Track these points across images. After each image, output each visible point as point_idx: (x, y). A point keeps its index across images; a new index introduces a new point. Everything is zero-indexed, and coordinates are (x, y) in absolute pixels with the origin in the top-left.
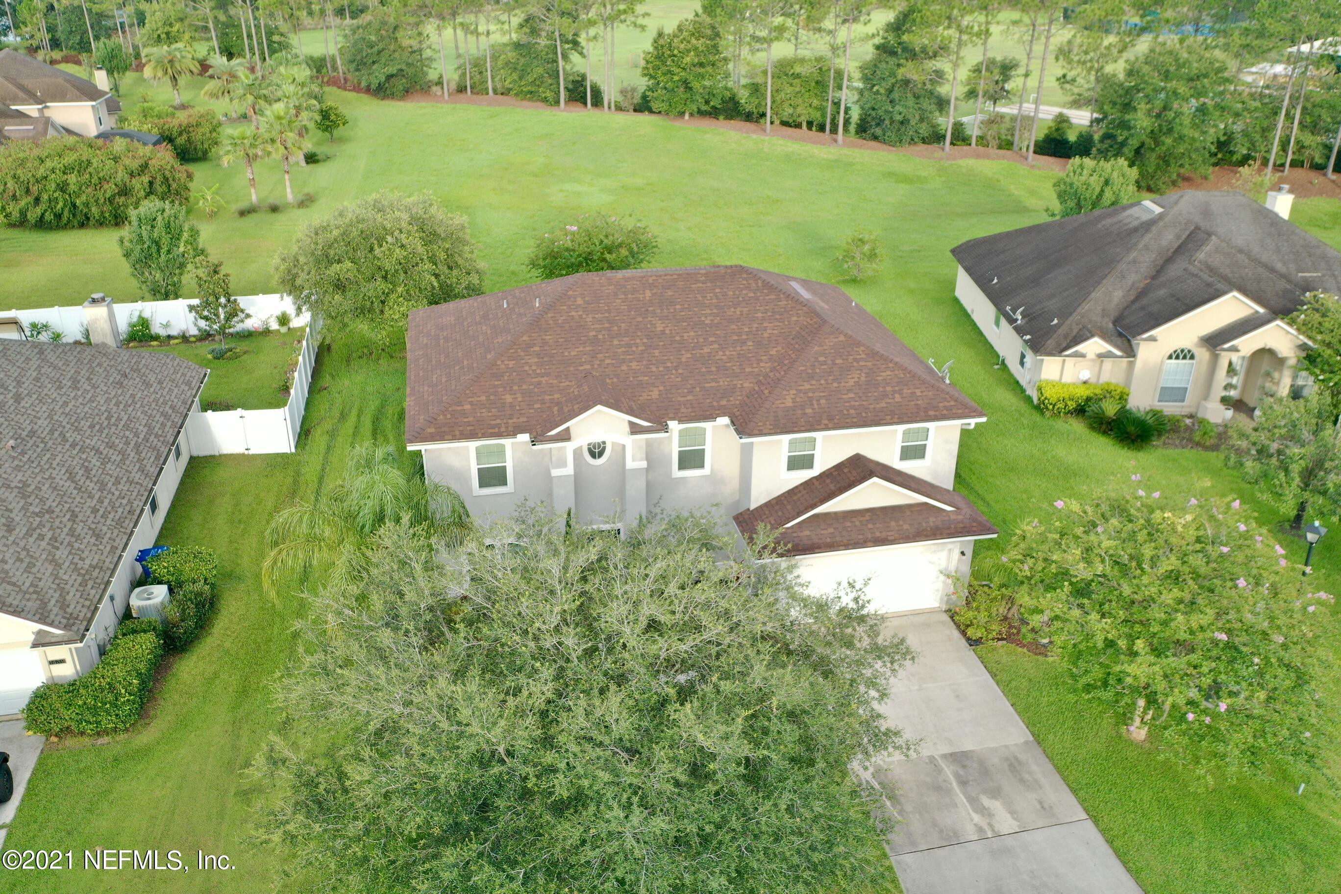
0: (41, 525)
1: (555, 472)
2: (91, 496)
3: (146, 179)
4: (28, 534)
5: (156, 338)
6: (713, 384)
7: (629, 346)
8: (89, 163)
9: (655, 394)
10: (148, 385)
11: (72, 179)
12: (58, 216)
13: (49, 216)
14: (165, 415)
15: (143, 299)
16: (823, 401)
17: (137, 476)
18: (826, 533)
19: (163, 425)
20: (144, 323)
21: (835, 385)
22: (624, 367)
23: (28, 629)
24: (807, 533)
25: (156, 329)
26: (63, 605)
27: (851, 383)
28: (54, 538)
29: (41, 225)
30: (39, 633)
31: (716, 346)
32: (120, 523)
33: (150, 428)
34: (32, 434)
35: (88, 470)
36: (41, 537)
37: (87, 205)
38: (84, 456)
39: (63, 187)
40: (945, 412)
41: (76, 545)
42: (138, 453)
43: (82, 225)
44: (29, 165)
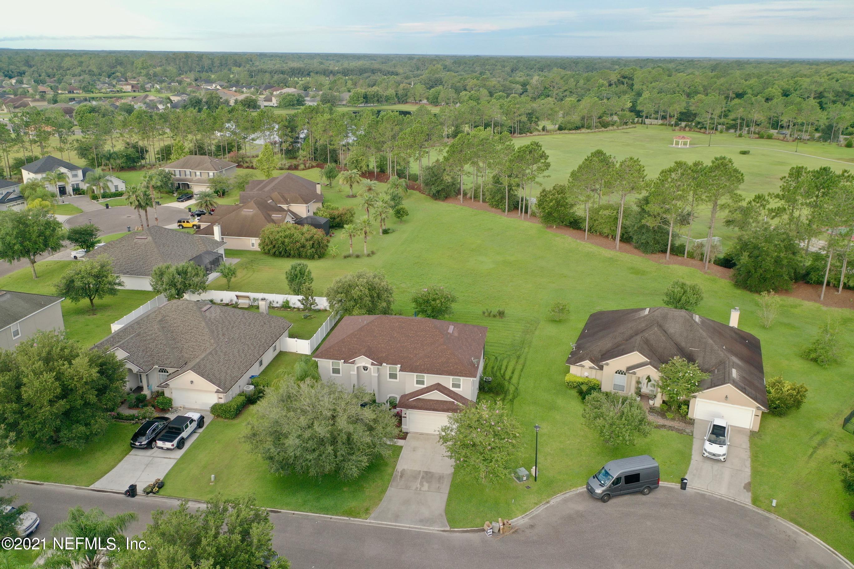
0: (226, 363)
1: (352, 374)
2: (241, 358)
3: (311, 242)
4: (223, 365)
5: (290, 307)
6: (402, 355)
8: (293, 235)
9: (384, 355)
10: (271, 327)
11: (287, 240)
12: (280, 253)
13: (277, 253)
14: (272, 337)
15: (289, 294)
16: (428, 365)
17: (256, 354)
18: (420, 404)
19: (270, 340)
20: (287, 302)
21: (435, 361)
22: (379, 346)
23: (216, 388)
24: (413, 403)
25: (291, 305)
26: (225, 384)
28: (228, 367)
29: (274, 255)
30: (218, 390)
32: (246, 366)
33: (266, 340)
34: (233, 338)
35: (243, 350)
36: (225, 366)
37: (290, 250)
39: (283, 243)
42: (259, 348)
43: (288, 257)
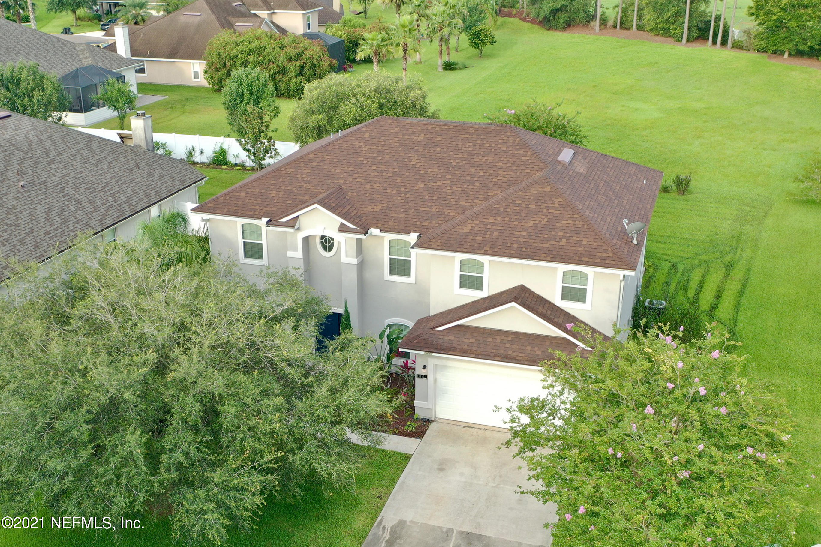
1: (290, 254)
3: (299, 64)
5: (227, 163)
6: (427, 209)
7: (382, 171)
9: (377, 209)
15: (227, 136)
16: (496, 233)
18: (467, 341)
20: (222, 152)
21: (516, 223)
22: (368, 186)
24: (451, 338)
25: (229, 158)
27: (531, 224)
31: (449, 182)
38: (67, 203)
40: (599, 261)
41: (18, 247)
44: (228, 47)
